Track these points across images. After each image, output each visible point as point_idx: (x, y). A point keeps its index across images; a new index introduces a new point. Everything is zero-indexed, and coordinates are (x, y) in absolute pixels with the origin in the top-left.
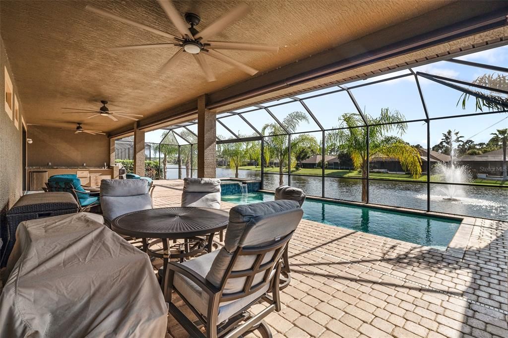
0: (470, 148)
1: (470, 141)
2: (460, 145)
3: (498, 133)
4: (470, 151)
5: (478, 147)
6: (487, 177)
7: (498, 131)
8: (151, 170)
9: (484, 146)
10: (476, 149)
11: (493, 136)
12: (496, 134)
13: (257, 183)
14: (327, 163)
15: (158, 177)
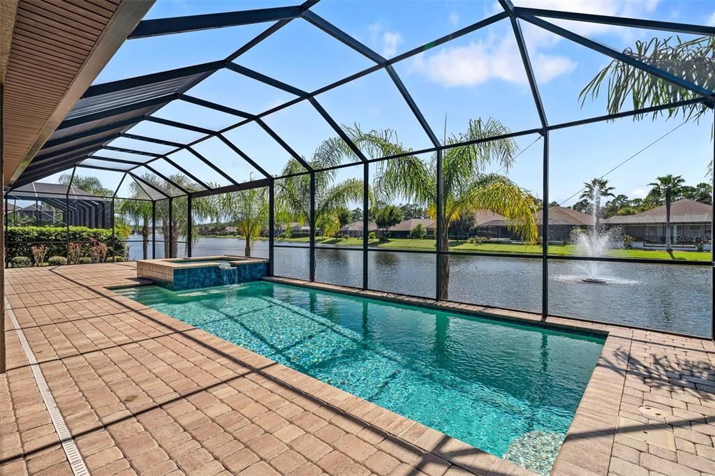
0: (622, 206)
1: (623, 196)
2: (609, 202)
3: (659, 182)
4: (622, 211)
5: (633, 205)
6: (644, 246)
7: (660, 179)
8: (97, 244)
9: (641, 203)
10: (630, 206)
11: (652, 187)
12: (657, 184)
13: (260, 264)
14: (426, 230)
15: (111, 258)
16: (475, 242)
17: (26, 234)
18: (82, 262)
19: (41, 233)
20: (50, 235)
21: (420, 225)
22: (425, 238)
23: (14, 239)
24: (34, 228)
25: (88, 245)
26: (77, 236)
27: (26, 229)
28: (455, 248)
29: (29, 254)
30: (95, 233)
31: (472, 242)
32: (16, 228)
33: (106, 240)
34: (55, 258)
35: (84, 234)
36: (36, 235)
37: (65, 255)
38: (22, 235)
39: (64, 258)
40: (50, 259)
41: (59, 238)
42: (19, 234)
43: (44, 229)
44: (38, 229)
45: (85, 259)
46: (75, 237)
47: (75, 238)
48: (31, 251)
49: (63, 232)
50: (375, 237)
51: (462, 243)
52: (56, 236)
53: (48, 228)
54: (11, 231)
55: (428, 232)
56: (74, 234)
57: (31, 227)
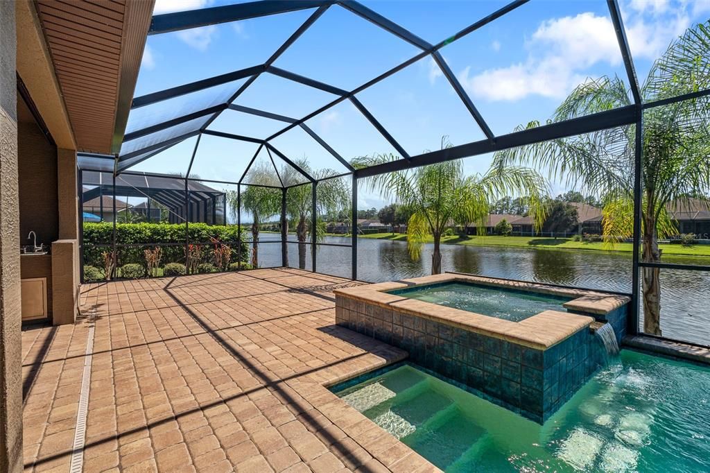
8: (219, 246)
14: (510, 226)
15: (236, 264)
16: (581, 239)
17: (138, 233)
18: (202, 271)
19: (155, 232)
20: (165, 234)
21: (504, 221)
22: (509, 234)
23: (124, 239)
24: (147, 224)
25: (207, 246)
26: (196, 235)
27: (138, 226)
28: (557, 246)
29: (141, 259)
30: (215, 231)
31: (577, 240)
32: (127, 225)
33: (227, 240)
34: (172, 265)
35: (204, 232)
36: (150, 234)
37: (183, 262)
38: (134, 234)
39: (181, 265)
40: (167, 267)
41: (175, 237)
42: (130, 233)
43: (158, 227)
44: (152, 226)
45: (206, 266)
46: (192, 236)
47: (194, 238)
48: (143, 256)
49: (179, 230)
50: (452, 234)
51: (564, 241)
52: (171, 236)
53: (163, 225)
54: (120, 230)
55: (513, 228)
56: (193, 231)
57: (143, 224)
